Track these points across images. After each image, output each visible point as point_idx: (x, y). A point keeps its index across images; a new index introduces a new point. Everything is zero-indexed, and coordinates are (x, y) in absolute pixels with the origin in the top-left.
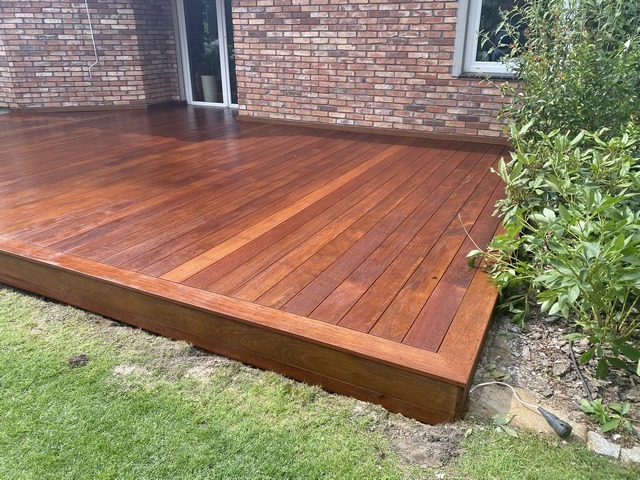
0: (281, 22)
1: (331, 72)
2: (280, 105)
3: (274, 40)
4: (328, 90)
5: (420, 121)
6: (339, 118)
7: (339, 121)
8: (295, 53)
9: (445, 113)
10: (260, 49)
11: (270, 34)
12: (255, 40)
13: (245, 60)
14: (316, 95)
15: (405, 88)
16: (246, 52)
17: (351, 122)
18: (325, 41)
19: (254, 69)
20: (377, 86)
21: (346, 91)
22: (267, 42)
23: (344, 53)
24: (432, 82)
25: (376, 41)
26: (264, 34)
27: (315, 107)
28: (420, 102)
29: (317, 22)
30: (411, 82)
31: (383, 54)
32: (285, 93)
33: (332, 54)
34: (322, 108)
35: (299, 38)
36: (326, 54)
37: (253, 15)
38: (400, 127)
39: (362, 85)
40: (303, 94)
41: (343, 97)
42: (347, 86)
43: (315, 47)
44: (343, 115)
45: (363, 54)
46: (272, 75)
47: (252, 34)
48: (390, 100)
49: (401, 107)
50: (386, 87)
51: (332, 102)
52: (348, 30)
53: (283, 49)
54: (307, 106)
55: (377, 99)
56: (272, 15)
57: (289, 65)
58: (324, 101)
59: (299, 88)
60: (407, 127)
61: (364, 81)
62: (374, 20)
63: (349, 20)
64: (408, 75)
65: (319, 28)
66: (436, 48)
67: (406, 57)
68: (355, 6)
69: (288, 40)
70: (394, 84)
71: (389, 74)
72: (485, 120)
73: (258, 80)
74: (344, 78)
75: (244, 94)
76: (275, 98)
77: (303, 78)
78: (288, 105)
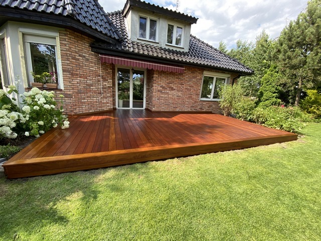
0: (166, 89)
1: (177, 100)
2: (164, 107)
3: (164, 93)
4: (176, 104)
5: (193, 109)
8: (169, 96)
9: (197, 108)
10: (160, 95)
11: (163, 91)
13: (156, 97)
14: (172, 105)
15: (191, 103)
16: (156, 95)
17: (180, 110)
18: (176, 93)
19: (158, 99)
21: (180, 104)
22: (162, 93)
23: (180, 96)
25: (186, 94)
26: (161, 91)
28: (193, 106)
29: (175, 89)
31: (187, 97)
32: (166, 105)
33: (177, 96)
34: (174, 108)
35: (170, 92)
37: (159, 87)
38: (190, 110)
43: (174, 95)
44: (178, 109)
45: (183, 96)
46: (163, 101)
47: (158, 91)
48: (188, 105)
49: (190, 107)
50: (187, 103)
51: (177, 106)
52: (181, 92)
53: (166, 95)
54: (170, 107)
55: (186, 105)
56: (164, 87)
57: (167, 98)
59: (169, 104)
61: (183, 102)
62: (186, 90)
63: (181, 90)
64: (191, 101)
66: (196, 96)
67: (192, 97)
68: (183, 87)
69: (168, 93)
70: (189, 102)
71: (188, 100)
72: (203, 108)
73: (159, 102)
74: (179, 101)
75: (155, 105)
76: (162, 106)
77: (170, 101)
78: (166, 107)
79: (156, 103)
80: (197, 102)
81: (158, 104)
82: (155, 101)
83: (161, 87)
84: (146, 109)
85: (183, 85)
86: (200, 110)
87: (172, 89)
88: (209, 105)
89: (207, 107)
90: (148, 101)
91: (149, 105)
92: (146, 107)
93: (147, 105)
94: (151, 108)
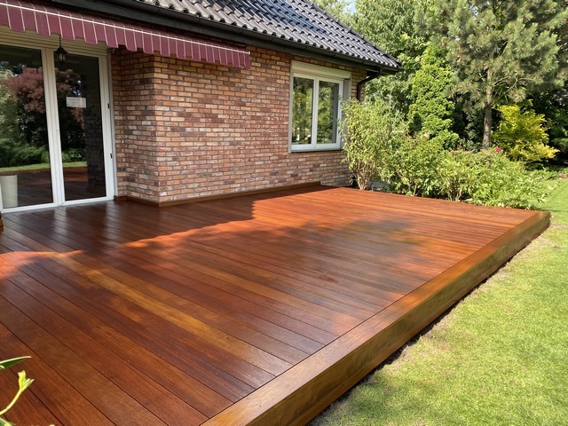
0: (197, 120)
1: (232, 156)
2: (196, 185)
3: (192, 134)
4: (230, 169)
5: (276, 181)
6: (236, 188)
7: (236, 190)
8: (208, 144)
9: (286, 174)
10: (180, 142)
11: (188, 130)
12: (176, 134)
13: (166, 152)
14: (221, 174)
15: (269, 162)
16: (168, 144)
17: (244, 189)
18: (227, 135)
19: (175, 159)
20: (256, 163)
21: (240, 169)
22: (186, 136)
23: (239, 143)
24: (281, 157)
25: (255, 134)
26: (183, 129)
27: (222, 183)
28: (276, 170)
29: (222, 121)
30: (272, 158)
31: (259, 143)
32: (201, 176)
33: (232, 144)
34: (226, 182)
35: (210, 132)
36: (228, 144)
37: (175, 114)
38: (268, 186)
39: (249, 163)
40: (213, 174)
41: (238, 173)
42: (241, 164)
43: (221, 139)
44: (239, 185)
45: (248, 143)
46: (190, 163)
47: (173, 130)
48: (262, 170)
49: (268, 174)
50: (261, 163)
51: (232, 177)
52: (241, 127)
53: (198, 141)
54: (216, 183)
55: (257, 171)
56: (189, 114)
57: (203, 153)
58: (227, 178)
59: (210, 171)
60: (272, 186)
61: (250, 161)
62: (254, 122)
63: (241, 121)
64: (270, 154)
65: (224, 126)
66: (281, 138)
67: (269, 144)
68: (244, 111)
69: (203, 134)
70: (264, 161)
71: (262, 155)
72: (300, 175)
73: (178, 168)
74: (239, 160)
75: (165, 182)
76: (191, 181)
77: (213, 162)
78: (203, 184)
79: (169, 173)
80: (285, 157)
81: (175, 178)
82: (166, 166)
83: (180, 115)
85: (244, 105)
87: (216, 121)
88: (312, 162)
89: (308, 170)
90: (129, 170)
91: (132, 184)
92: (121, 193)
93: (125, 183)
94: (151, 193)
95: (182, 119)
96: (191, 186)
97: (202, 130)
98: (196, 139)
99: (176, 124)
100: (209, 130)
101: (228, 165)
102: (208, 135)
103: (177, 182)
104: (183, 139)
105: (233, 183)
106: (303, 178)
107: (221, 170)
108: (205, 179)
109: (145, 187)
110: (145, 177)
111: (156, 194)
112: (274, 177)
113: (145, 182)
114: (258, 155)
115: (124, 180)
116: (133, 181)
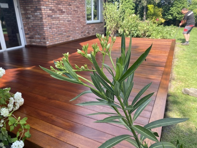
0: (56, 12)
1: (68, 26)
2: (58, 38)
3: (55, 18)
4: (68, 31)
5: (83, 35)
6: (71, 39)
8: (61, 22)
9: (86, 33)
10: (51, 21)
11: (53, 16)
12: (50, 18)
13: (47, 25)
14: (65, 33)
15: (80, 28)
16: (47, 22)
17: (73, 39)
18: (66, 18)
19: (50, 28)
21: (71, 31)
22: (53, 18)
23: (70, 21)
25: (75, 17)
26: (51, 16)
28: (83, 31)
29: (64, 12)
31: (76, 20)
32: (59, 34)
33: (68, 21)
34: (67, 37)
36: (67, 21)
37: (48, 9)
38: (81, 37)
39: (74, 29)
40: (63, 34)
41: (71, 33)
43: (64, 20)
44: (71, 38)
45: (73, 21)
46: (55, 29)
47: (49, 16)
48: (78, 31)
49: (80, 33)
50: (78, 28)
51: (69, 34)
52: (70, 14)
53: (57, 21)
54: (64, 37)
55: (77, 32)
56: (53, 10)
57: (59, 25)
58: (67, 35)
59: (62, 32)
61: (74, 28)
62: (74, 12)
63: (70, 12)
64: (80, 25)
65: (65, 14)
67: (80, 21)
68: (71, 8)
69: (58, 18)
70: (79, 28)
71: (78, 25)
72: (90, 32)
73: (51, 32)
74: (71, 28)
75: (48, 38)
76: (56, 37)
77: (62, 29)
78: (60, 38)
79: (49, 34)
80: (85, 26)
81: (51, 36)
82: (47, 31)
83: (50, 10)
84: (26, 46)
85: (70, 5)
86: (88, 35)
87: (62, 12)
88: (93, 28)
89: (92, 31)
90: (30, 34)
91: (32, 40)
92: (28, 43)
93: (29, 40)
94: (42, 43)
95: (51, 12)
96: (56, 39)
97: (58, 16)
98: (56, 20)
99: (49, 14)
100: (60, 16)
101: (67, 30)
102: (60, 18)
103: (52, 38)
104: (52, 20)
105: (70, 37)
106: (91, 34)
107: (65, 32)
108: (60, 36)
109: (39, 40)
110: (39, 36)
111: (45, 43)
112: (82, 34)
113: (38, 38)
114: (77, 25)
115: (28, 38)
116: (33, 38)
